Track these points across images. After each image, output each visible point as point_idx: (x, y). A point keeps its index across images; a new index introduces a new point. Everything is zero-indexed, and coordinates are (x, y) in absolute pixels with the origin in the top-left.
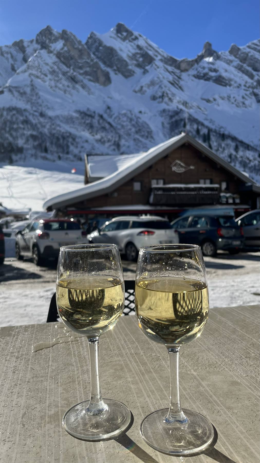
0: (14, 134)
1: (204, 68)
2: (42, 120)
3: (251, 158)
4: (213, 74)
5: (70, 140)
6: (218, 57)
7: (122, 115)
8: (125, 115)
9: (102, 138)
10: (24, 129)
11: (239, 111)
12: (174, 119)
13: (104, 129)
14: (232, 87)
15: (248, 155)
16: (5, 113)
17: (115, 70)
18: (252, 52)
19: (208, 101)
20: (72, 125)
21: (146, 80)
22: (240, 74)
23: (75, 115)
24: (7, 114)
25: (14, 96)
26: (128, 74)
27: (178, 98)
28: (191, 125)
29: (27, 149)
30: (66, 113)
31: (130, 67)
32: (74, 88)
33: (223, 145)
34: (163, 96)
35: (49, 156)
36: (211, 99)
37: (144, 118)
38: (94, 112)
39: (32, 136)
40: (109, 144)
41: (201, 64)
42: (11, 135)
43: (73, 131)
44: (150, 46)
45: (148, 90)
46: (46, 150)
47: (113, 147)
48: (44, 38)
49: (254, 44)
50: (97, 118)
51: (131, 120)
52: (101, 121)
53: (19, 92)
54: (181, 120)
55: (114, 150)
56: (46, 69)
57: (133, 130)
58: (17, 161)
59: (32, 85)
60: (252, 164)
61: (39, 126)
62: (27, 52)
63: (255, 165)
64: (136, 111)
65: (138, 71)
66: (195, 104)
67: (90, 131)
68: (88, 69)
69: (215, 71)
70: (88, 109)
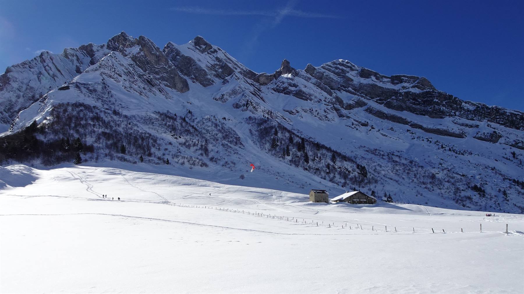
0: (81, 130)
1: (283, 83)
2: (115, 118)
3: (350, 169)
4: (293, 89)
5: (151, 141)
6: (296, 74)
7: (206, 119)
8: (209, 120)
9: (187, 141)
10: (94, 125)
11: (323, 124)
12: (262, 127)
13: (188, 132)
14: (313, 101)
15: (346, 166)
16: (70, 108)
17: (192, 78)
18: (327, 73)
19: (291, 113)
20: (151, 126)
21: (226, 89)
22: (319, 90)
23: (154, 116)
24: (73, 110)
25: (82, 92)
26: (206, 83)
27: (262, 107)
28: (282, 133)
29: (99, 148)
30: (144, 114)
31: (209, 77)
32: (150, 90)
33: (319, 155)
34: (247, 104)
35: (127, 157)
36: (294, 111)
37: (229, 124)
38: (175, 115)
39: (104, 134)
40: (195, 148)
41: (279, 79)
42: (77, 132)
43: (153, 132)
44: (229, 59)
45: (230, 99)
46: (123, 150)
47: (200, 152)
48: (116, 43)
49: (327, 65)
50: (179, 121)
51: (216, 125)
52: (184, 124)
53: (88, 89)
54: (272, 127)
55: (202, 154)
56: (120, 69)
57: (220, 135)
58: (86, 161)
59: (104, 83)
60: (351, 175)
61: (112, 124)
62: (96, 56)
63: (355, 176)
64: (220, 117)
65: (217, 81)
66: (279, 114)
67: (173, 133)
68: (165, 75)
69: (295, 86)
70: (168, 112)
